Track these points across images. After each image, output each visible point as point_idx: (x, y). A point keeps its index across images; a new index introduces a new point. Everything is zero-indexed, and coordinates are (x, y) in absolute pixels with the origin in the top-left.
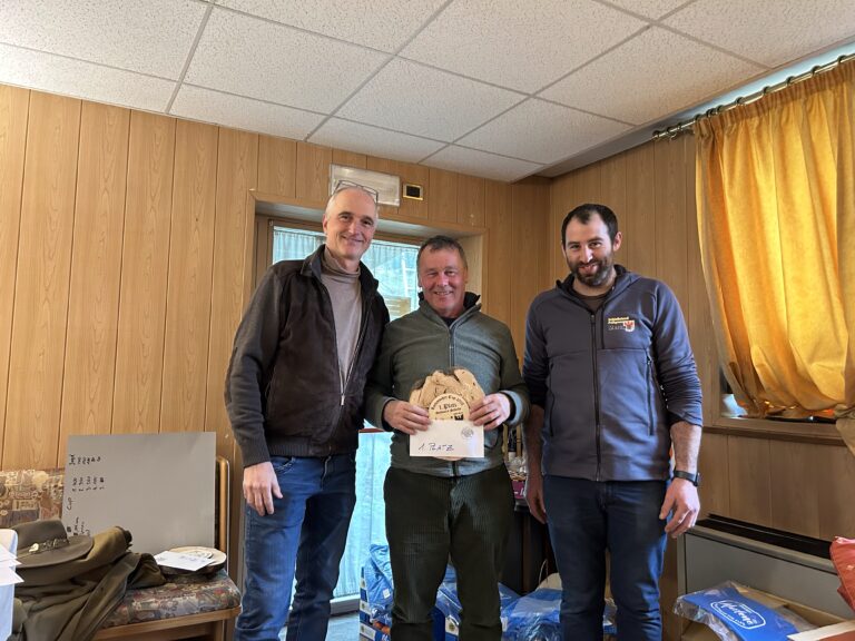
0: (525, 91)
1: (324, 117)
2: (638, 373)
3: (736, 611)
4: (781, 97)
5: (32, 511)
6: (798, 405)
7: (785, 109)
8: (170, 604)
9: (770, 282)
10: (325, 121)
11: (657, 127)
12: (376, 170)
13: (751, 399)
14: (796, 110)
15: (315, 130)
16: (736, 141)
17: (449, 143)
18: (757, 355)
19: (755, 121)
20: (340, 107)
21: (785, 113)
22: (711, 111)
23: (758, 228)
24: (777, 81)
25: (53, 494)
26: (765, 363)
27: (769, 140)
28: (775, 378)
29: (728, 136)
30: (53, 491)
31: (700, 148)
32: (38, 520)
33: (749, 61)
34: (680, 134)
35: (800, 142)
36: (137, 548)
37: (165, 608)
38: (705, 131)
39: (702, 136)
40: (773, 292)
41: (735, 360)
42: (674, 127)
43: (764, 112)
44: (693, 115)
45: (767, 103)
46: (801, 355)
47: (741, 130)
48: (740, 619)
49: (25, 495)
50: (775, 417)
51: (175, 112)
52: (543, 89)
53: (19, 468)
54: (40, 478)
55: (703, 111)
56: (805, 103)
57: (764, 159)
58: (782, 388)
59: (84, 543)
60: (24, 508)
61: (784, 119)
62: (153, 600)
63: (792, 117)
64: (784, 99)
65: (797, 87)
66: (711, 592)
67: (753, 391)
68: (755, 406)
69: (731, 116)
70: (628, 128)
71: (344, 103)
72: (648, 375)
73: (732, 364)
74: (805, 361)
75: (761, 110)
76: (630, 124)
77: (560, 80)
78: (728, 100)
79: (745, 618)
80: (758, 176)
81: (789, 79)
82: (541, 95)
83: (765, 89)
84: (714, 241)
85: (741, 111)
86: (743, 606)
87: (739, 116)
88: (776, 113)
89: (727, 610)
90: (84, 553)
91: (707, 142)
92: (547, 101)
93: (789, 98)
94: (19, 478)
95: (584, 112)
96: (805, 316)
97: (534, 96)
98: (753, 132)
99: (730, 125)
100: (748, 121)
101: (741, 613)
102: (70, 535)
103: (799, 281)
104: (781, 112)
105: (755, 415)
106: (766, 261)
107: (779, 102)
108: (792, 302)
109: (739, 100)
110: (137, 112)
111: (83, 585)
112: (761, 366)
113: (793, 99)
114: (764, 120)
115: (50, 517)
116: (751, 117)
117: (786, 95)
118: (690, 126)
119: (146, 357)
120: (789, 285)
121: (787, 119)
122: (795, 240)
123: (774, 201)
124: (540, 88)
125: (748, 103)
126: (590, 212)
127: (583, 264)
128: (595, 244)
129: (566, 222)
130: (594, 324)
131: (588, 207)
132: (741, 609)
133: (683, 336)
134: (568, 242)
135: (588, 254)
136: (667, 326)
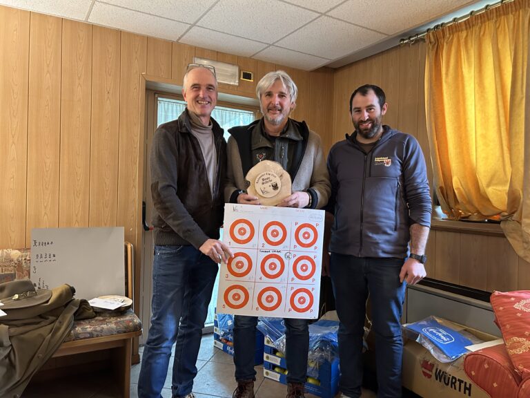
0: (319, 11)
1: (189, 26)
2: (391, 192)
3: (438, 333)
4: (481, 18)
5: (11, 274)
6: (478, 212)
7: (483, 25)
8: (98, 329)
9: (467, 137)
10: (190, 28)
11: (402, 37)
12: (223, 61)
13: (451, 209)
14: (490, 26)
15: (185, 34)
16: (452, 45)
17: (270, 45)
18: (456, 182)
19: (464, 34)
20: (200, 19)
21: (483, 29)
22: (437, 27)
23: (461, 102)
24: (479, 7)
25: (24, 264)
26: (460, 187)
27: (472, 46)
28: (466, 196)
29: (447, 43)
30: (24, 262)
31: (429, 51)
32: (16, 280)
34: (417, 41)
35: (491, 48)
36: (78, 297)
37: (96, 331)
38: (432, 40)
39: (431, 43)
40: (468, 144)
41: (443, 185)
42: (413, 37)
43: (470, 27)
44: (426, 28)
45: (472, 22)
46: (483, 182)
47: (455, 40)
48: (438, 337)
49: (7, 264)
50: (465, 219)
51: (92, 20)
52: (331, 10)
54: (15, 254)
55: (432, 26)
56: (496, 21)
57: (468, 58)
58: (470, 202)
59: (46, 294)
60: (6, 272)
61: (482, 33)
62: (89, 326)
63: (487, 32)
64: (483, 20)
65: (491, 12)
66: (424, 323)
67: (452, 204)
68: (452, 213)
69: (449, 30)
70: (384, 37)
71: (202, 17)
72: (397, 193)
73: (441, 188)
74: (484, 186)
75: (468, 26)
76: (386, 35)
78: (448, 20)
79: (442, 337)
80: (464, 70)
81: (487, 6)
82: (329, 14)
83: (471, 13)
84: (434, 111)
85: (456, 27)
86: (441, 330)
87: (454, 30)
88: (477, 29)
89: (431, 333)
90: (47, 300)
91: (433, 47)
92: (333, 18)
94: (2, 253)
95: (356, 25)
96: (487, 158)
97: (325, 14)
98: (462, 41)
99: (448, 36)
100: (460, 33)
101: (440, 335)
102: (36, 288)
103: (484, 136)
104: (480, 28)
105: (452, 218)
106: (466, 123)
107: (479, 21)
108: (479, 150)
109: (455, 20)
110: (66, 20)
111: (47, 319)
112: (458, 189)
113: (488, 20)
114: (469, 33)
115: (22, 278)
116: (462, 31)
117: (484, 17)
118: (424, 36)
119: (78, 180)
120: (478, 139)
121: (484, 33)
122: (483, 111)
123: (472, 85)
124: (329, 9)
125: (460, 21)
126: (368, 89)
127: (362, 122)
128: (371, 109)
129: (353, 95)
130: (365, 161)
131: (367, 86)
132: (440, 332)
133: (422, 169)
134: (353, 108)
135: (366, 115)
136: (412, 162)
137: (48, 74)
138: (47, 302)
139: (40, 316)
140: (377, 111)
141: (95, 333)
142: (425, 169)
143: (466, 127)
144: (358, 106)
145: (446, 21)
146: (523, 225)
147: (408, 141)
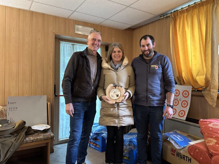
0: (126, 5)
2: (158, 79)
3: (176, 137)
6: (193, 87)
7: (194, 10)
9: (188, 56)
10: (73, 13)
11: (161, 15)
14: (196, 11)
15: (70, 15)
16: (181, 19)
17: (107, 19)
18: (184, 75)
19: (186, 14)
20: (77, 9)
22: (175, 11)
23: (185, 42)
24: (191, 3)
25: (4, 112)
26: (186, 77)
27: (189, 19)
29: (179, 18)
31: (171, 21)
34: (167, 17)
35: (197, 20)
36: (27, 125)
37: (35, 139)
38: (173, 17)
40: (188, 59)
41: (178, 76)
42: (165, 15)
44: (170, 12)
45: (189, 9)
46: (194, 74)
47: (182, 16)
48: (177, 139)
54: (0, 108)
55: (173, 11)
56: (198, 9)
57: (188, 24)
58: (190, 83)
59: (13, 124)
61: (193, 14)
62: (32, 138)
63: (195, 13)
65: (197, 5)
69: (180, 13)
70: (153, 16)
72: (161, 80)
74: (195, 76)
75: (187, 11)
76: (154, 15)
78: (179, 8)
80: (186, 29)
81: (195, 3)
82: (131, 6)
83: (189, 6)
84: (174, 46)
85: (182, 11)
87: (182, 13)
88: (191, 12)
89: (174, 137)
91: (173, 19)
92: (132, 8)
95: (142, 11)
96: (196, 65)
97: (129, 6)
98: (185, 17)
99: (179, 15)
100: (184, 14)
103: (195, 56)
104: (192, 12)
106: (187, 51)
107: (192, 9)
108: (193, 61)
109: (182, 8)
111: (14, 135)
113: (196, 8)
114: (188, 14)
115: (3, 118)
116: (185, 13)
117: (194, 7)
118: (169, 15)
119: (27, 76)
120: (192, 57)
121: (194, 14)
122: (194, 45)
123: (189, 35)
124: (130, 4)
125: (184, 9)
126: (147, 37)
127: (145, 51)
128: (148, 45)
129: (141, 40)
130: (147, 67)
131: (146, 36)
132: (178, 137)
133: (170, 70)
134: (141, 45)
135: (147, 48)
136: (166, 67)
137: (14, 32)
138: (14, 128)
139: (11, 134)
140: (151, 46)
141: (34, 141)
142: (172, 69)
143: (187, 52)
144: (143, 44)
145: (178, 9)
146: (211, 92)
147: (164, 58)
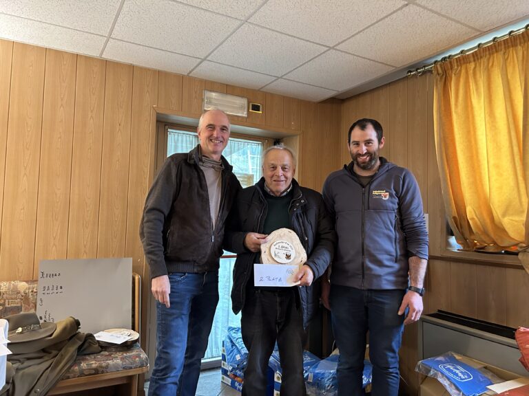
0: (327, 45)
1: (200, 60)
3: (455, 370)
4: (489, 50)
5: (18, 307)
6: (495, 243)
7: (492, 57)
8: (104, 364)
9: (479, 166)
10: (201, 63)
11: (410, 69)
12: (233, 94)
13: (465, 239)
14: (498, 58)
15: (195, 68)
16: (459, 77)
17: (278, 78)
18: (470, 212)
19: (472, 65)
21: (491, 60)
22: (444, 59)
23: (472, 133)
24: (487, 39)
25: (30, 296)
26: (475, 217)
27: (480, 77)
28: (482, 229)
29: (455, 75)
30: (30, 294)
31: (437, 82)
32: (22, 313)
33: (469, 27)
34: (424, 73)
35: (500, 79)
36: (83, 330)
37: (102, 367)
38: (440, 71)
39: (439, 74)
40: (481, 173)
41: (457, 215)
42: (421, 68)
43: (478, 59)
44: (433, 61)
45: (480, 53)
46: (497, 212)
47: (463, 71)
48: (457, 375)
49: (13, 297)
50: (481, 250)
51: (105, 56)
52: (339, 44)
53: (9, 280)
54: (22, 286)
55: (439, 58)
56: (504, 53)
57: (477, 89)
58: (485, 233)
59: (50, 327)
60: (12, 305)
61: (490, 64)
62: (94, 362)
63: (495, 63)
64: (491, 51)
65: (499, 44)
66: (439, 358)
67: (467, 234)
68: (467, 244)
69: (457, 62)
70: (392, 69)
71: (212, 52)
72: (395, 227)
73: (454, 218)
74: (500, 216)
75: (476, 58)
76: (393, 67)
77: (349, 38)
78: (455, 52)
79: (460, 374)
80: (473, 100)
81: (495, 38)
82: (337, 48)
83: (479, 45)
84: (445, 141)
85: (463, 59)
86: (459, 367)
88: (485, 61)
89: (449, 370)
90: (50, 333)
91: (441, 78)
92: (341, 51)
93: (494, 50)
94: (10, 285)
95: (364, 58)
96: (501, 188)
97: (333, 48)
98: (471, 72)
99: (456, 67)
100: (468, 65)
101: (457, 371)
102: (41, 321)
103: (497, 166)
104: (489, 60)
105: (467, 249)
106: (477, 152)
107: (487, 53)
108: (493, 179)
109: (462, 52)
110: (81, 56)
111: (50, 353)
112: (473, 219)
113: (497, 52)
114: (478, 65)
115: (29, 310)
116: (470, 62)
117: (492, 49)
118: (431, 68)
119: (88, 211)
120: (491, 169)
121: (493, 64)
122: (495, 140)
123: (483, 115)
124: (337, 43)
125: (467, 53)
126: (367, 123)
128: (369, 143)
129: (352, 128)
130: (363, 194)
131: (366, 121)
132: (458, 369)
133: (418, 204)
134: (351, 141)
135: (364, 149)
136: (408, 198)
137: (62, 108)
138: (51, 335)
139: (44, 350)
141: (101, 370)
143: (477, 156)
144: (357, 139)
145: (453, 53)
147: (405, 175)
